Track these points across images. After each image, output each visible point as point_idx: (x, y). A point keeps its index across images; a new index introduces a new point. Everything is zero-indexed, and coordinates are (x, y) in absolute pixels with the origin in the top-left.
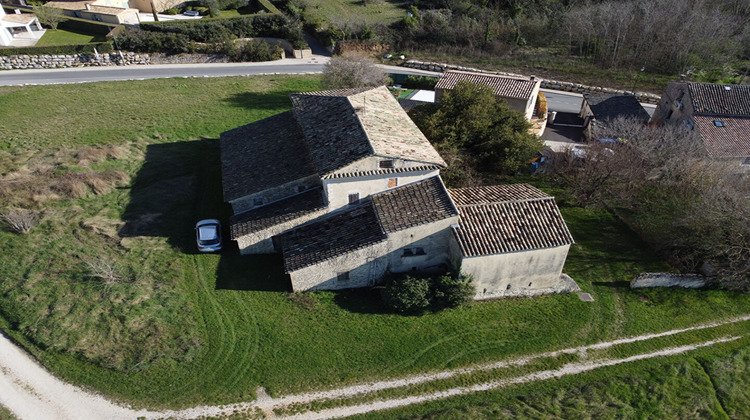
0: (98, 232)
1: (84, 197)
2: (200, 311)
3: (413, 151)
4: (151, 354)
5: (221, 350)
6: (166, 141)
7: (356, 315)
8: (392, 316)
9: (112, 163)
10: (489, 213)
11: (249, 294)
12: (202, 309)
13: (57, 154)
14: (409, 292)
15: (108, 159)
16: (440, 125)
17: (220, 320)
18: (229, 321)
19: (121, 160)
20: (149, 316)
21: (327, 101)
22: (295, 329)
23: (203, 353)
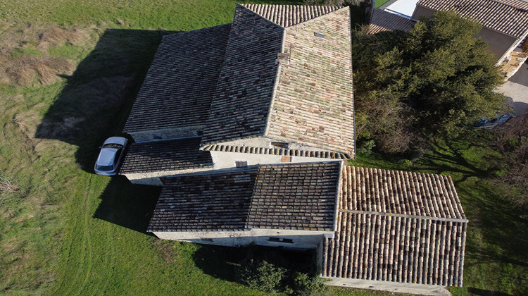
0: (24, 130)
1: (29, 86)
2: (71, 242)
3: (322, 129)
4: (9, 281)
5: (70, 290)
6: (127, 27)
7: (208, 277)
8: (241, 287)
9: (68, 49)
10: (377, 226)
11: (121, 230)
12: (73, 240)
13: (26, 31)
14: (259, 280)
15: (67, 44)
16: (392, 66)
17: (83, 255)
18: (90, 259)
19: (77, 47)
20: (25, 238)
21: (263, 29)
22: (144, 281)
23: (53, 290)
